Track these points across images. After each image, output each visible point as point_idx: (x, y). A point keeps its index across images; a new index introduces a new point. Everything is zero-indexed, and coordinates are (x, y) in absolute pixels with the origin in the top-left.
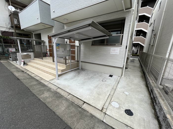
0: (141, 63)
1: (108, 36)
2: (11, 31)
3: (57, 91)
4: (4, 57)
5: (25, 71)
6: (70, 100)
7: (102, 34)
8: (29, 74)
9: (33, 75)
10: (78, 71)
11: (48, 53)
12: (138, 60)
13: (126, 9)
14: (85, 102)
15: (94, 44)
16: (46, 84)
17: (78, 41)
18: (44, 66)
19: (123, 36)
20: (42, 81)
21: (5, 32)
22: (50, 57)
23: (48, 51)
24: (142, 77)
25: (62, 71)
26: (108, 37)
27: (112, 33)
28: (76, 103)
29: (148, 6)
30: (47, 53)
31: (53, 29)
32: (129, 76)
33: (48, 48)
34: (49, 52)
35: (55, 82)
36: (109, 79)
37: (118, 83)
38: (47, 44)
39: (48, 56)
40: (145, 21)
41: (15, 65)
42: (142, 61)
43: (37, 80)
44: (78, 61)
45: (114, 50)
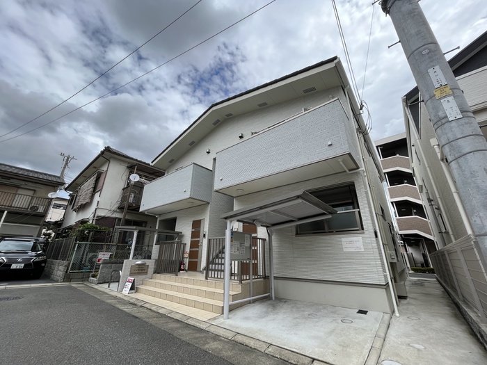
0: (444, 285)
1: (330, 213)
2: (114, 216)
3: (237, 340)
4: (80, 275)
5: (140, 304)
6: (277, 356)
7: (319, 211)
8: (151, 310)
9: (161, 311)
10: (269, 302)
11: (186, 261)
12: (437, 282)
13: (350, 170)
14: (314, 359)
15: (302, 231)
16: (203, 326)
17: (265, 228)
18: (184, 290)
19: (359, 212)
20: (190, 322)
21: (104, 218)
22: (189, 272)
23: (186, 255)
24: (455, 316)
25: (235, 297)
26: (330, 216)
27: (336, 209)
28: (292, 362)
29: (398, 155)
30: (182, 263)
31: (207, 207)
32: (414, 313)
33: (188, 249)
34: (188, 260)
35: (223, 323)
36: (361, 318)
37: (386, 326)
38: (187, 240)
39: (183, 270)
40: (406, 181)
41: (107, 291)
42: (445, 281)
43: (178, 321)
44: (266, 277)
45: (351, 242)
